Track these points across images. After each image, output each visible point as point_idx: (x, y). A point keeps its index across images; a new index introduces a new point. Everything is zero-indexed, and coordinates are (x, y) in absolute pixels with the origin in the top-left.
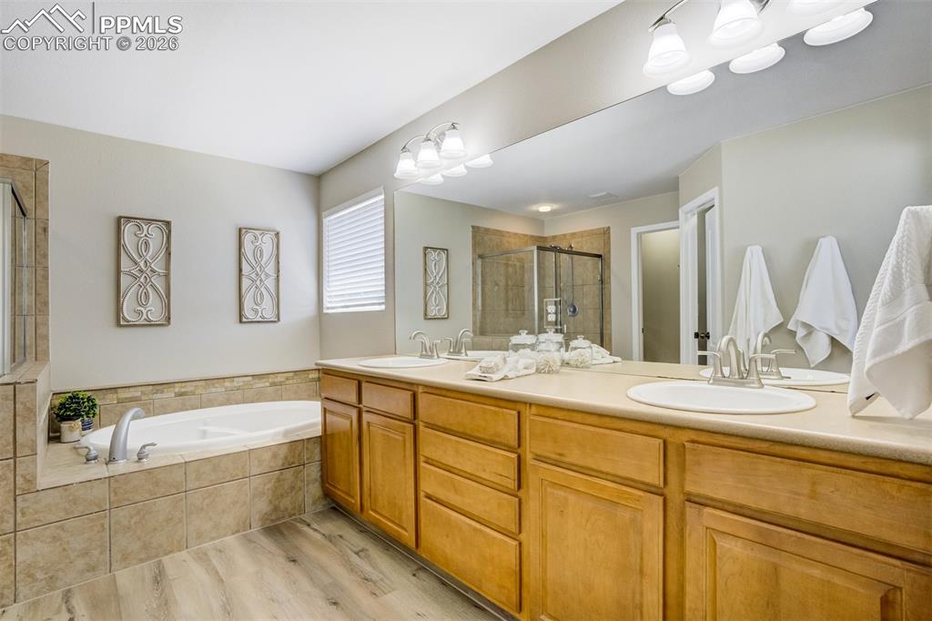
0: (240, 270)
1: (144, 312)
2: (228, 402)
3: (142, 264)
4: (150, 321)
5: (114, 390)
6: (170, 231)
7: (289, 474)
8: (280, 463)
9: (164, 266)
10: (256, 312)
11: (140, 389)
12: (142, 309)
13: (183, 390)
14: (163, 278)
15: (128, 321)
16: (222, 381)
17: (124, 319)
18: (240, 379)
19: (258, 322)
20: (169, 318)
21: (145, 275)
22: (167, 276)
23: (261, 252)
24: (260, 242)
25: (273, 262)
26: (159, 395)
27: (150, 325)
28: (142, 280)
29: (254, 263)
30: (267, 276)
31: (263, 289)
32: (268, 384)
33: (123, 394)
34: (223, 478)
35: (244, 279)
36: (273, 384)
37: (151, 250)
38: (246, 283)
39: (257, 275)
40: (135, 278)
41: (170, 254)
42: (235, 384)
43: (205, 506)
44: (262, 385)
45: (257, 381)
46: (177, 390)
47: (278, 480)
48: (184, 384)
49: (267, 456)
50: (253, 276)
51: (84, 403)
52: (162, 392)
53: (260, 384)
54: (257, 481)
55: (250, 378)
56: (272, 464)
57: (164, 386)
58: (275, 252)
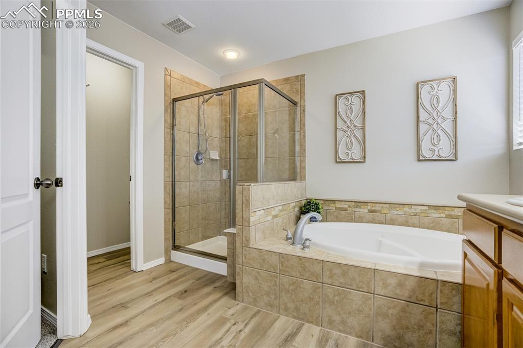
0: (418, 117)
1: (350, 153)
2: (406, 224)
3: (348, 123)
4: (354, 159)
5: (334, 201)
6: (365, 97)
7: (417, 310)
8: (407, 294)
9: (361, 123)
10: (433, 151)
11: (347, 203)
12: (349, 152)
13: (373, 208)
14: (361, 130)
15: (341, 159)
16: (402, 206)
17: (339, 157)
18: (417, 207)
19: (435, 160)
20: (365, 157)
21: (350, 129)
22: (363, 128)
23: (438, 99)
24: (436, 90)
25: (450, 105)
26: (358, 210)
27: (353, 162)
28: (349, 133)
29: (430, 109)
30: (444, 119)
31: (440, 132)
32: (444, 215)
33: (339, 205)
34: (351, 285)
35: (421, 124)
36: (449, 216)
37: (353, 113)
38: (423, 127)
39: (434, 119)
40: (345, 131)
41: (365, 113)
42: (413, 211)
43: (335, 301)
44: (438, 215)
45: (433, 211)
46: (369, 208)
47: (404, 310)
48: (374, 205)
49: (393, 281)
50: (430, 121)
51: (312, 206)
52: (360, 208)
53: (435, 214)
54: (380, 301)
55: (427, 208)
56: (398, 292)
57: (362, 204)
58: (452, 97)
